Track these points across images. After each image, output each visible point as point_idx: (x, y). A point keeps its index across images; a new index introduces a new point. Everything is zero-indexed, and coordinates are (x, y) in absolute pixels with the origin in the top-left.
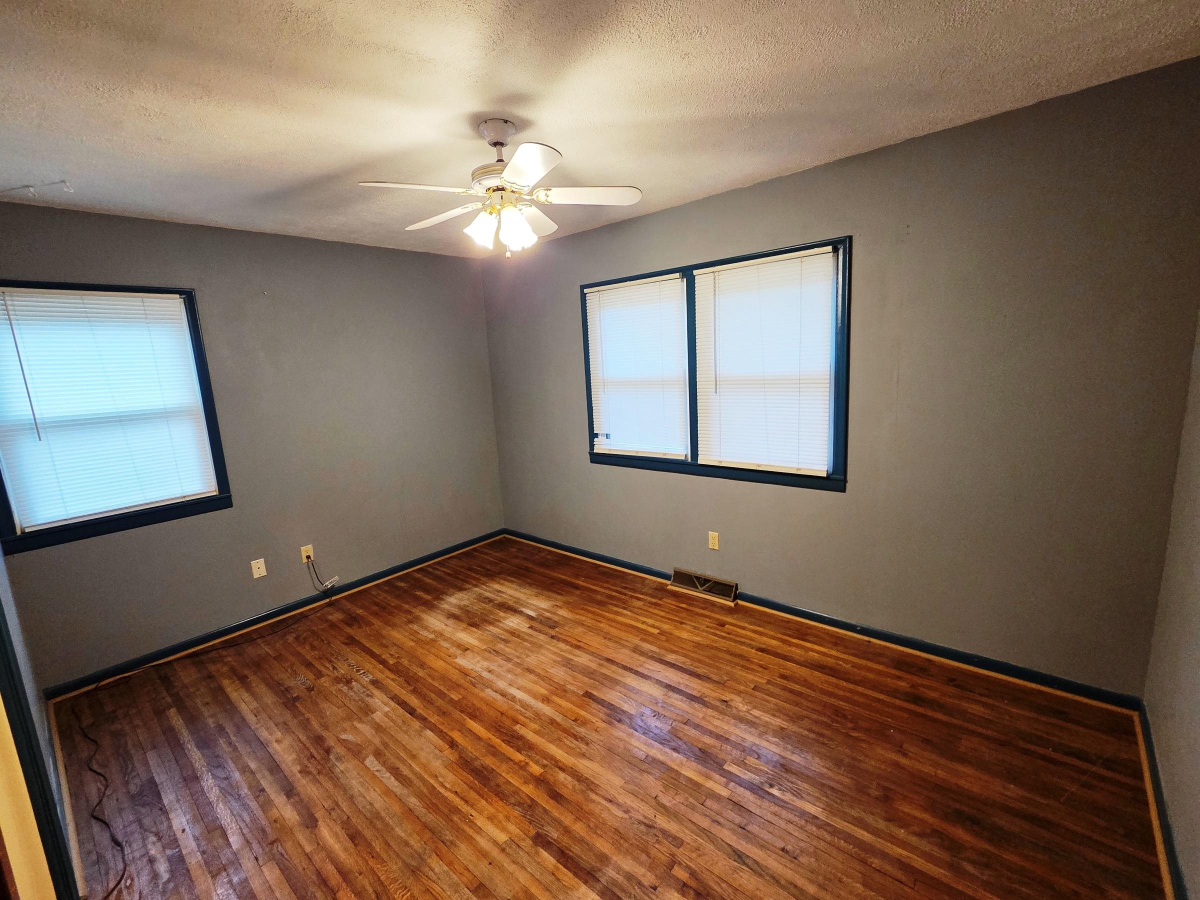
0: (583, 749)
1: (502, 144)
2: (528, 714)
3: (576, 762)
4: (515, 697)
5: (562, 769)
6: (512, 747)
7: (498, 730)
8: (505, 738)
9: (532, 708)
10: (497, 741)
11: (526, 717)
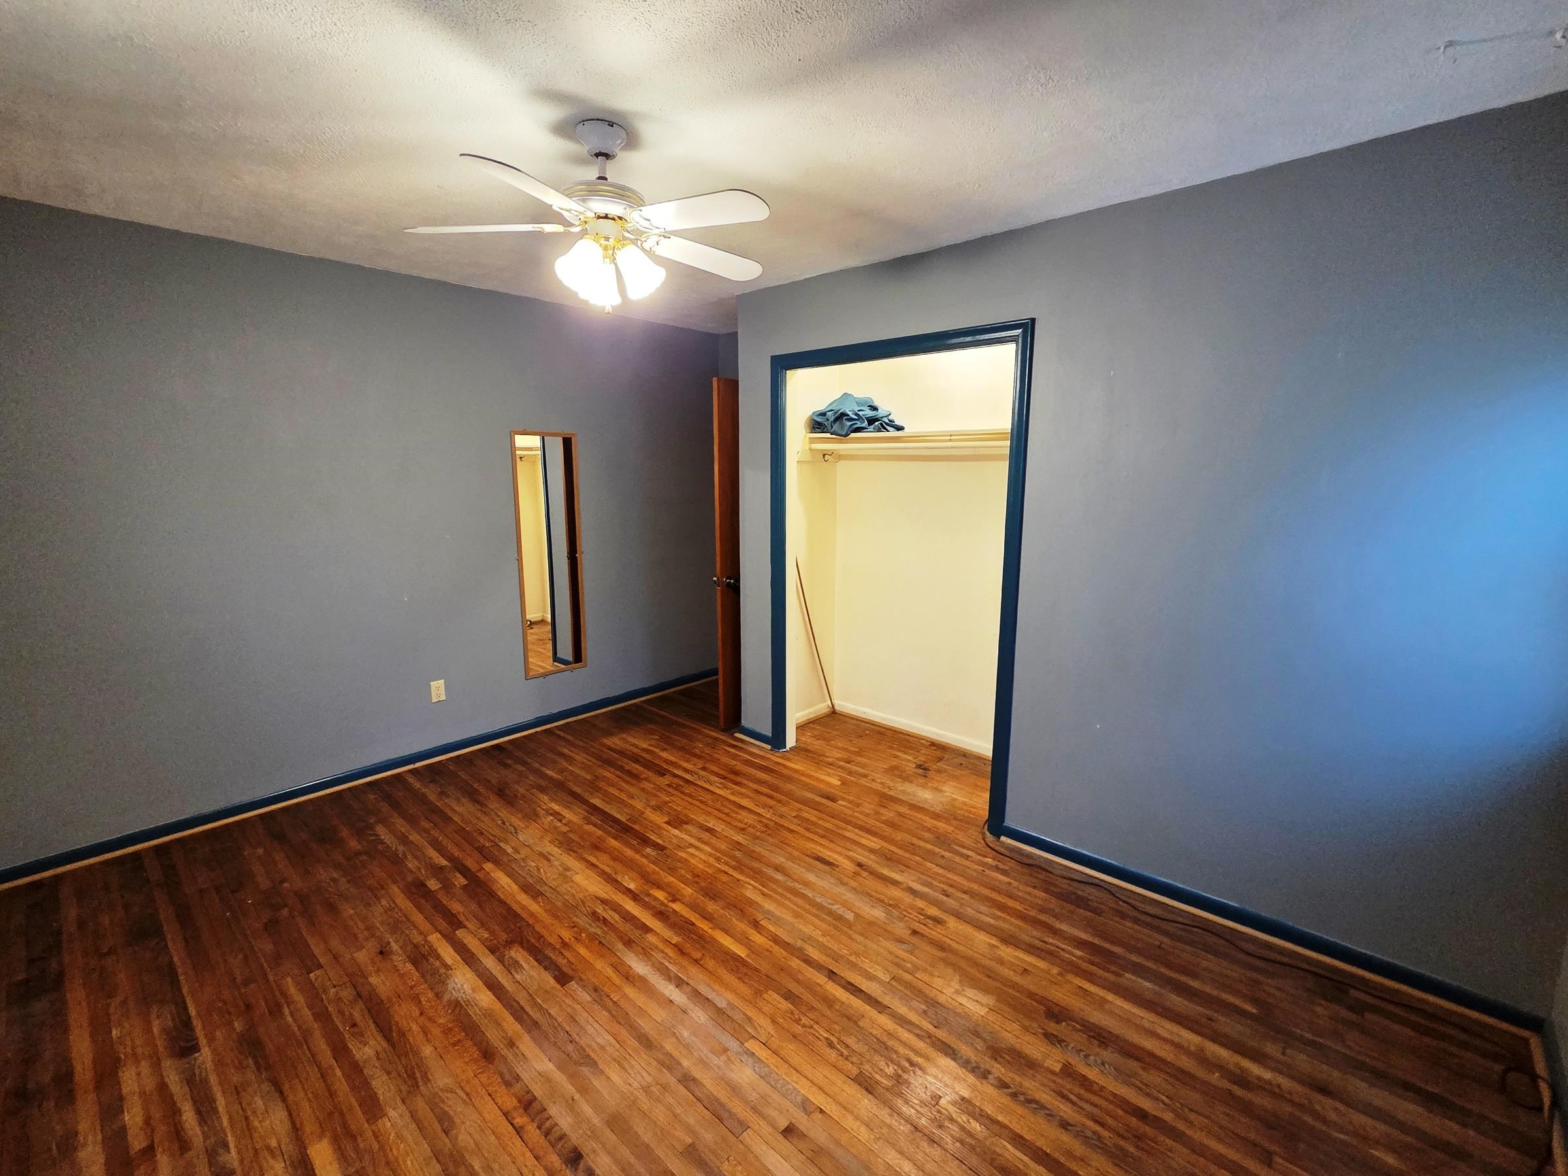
0: (602, 908)
1: (607, 156)
2: (658, 956)
3: (613, 897)
4: (677, 987)
5: (629, 890)
6: (682, 916)
7: (701, 937)
8: (691, 927)
9: (653, 965)
10: (703, 925)
11: (663, 952)
